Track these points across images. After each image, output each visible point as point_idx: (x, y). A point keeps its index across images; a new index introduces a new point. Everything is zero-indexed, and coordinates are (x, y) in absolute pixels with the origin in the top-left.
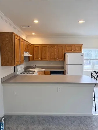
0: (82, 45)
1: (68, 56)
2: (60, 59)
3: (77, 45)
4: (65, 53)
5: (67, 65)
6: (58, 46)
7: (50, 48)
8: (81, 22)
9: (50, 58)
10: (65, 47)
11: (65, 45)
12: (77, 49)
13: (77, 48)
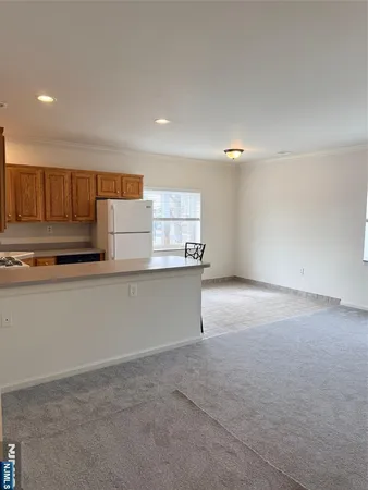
0: (141, 178)
1: (112, 207)
2: (84, 219)
3: (129, 176)
4: (97, 199)
5: (113, 233)
6: (75, 176)
7: (47, 180)
8: (162, 121)
9: (48, 214)
10: (97, 179)
11: (96, 175)
12: (129, 187)
13: (129, 185)
